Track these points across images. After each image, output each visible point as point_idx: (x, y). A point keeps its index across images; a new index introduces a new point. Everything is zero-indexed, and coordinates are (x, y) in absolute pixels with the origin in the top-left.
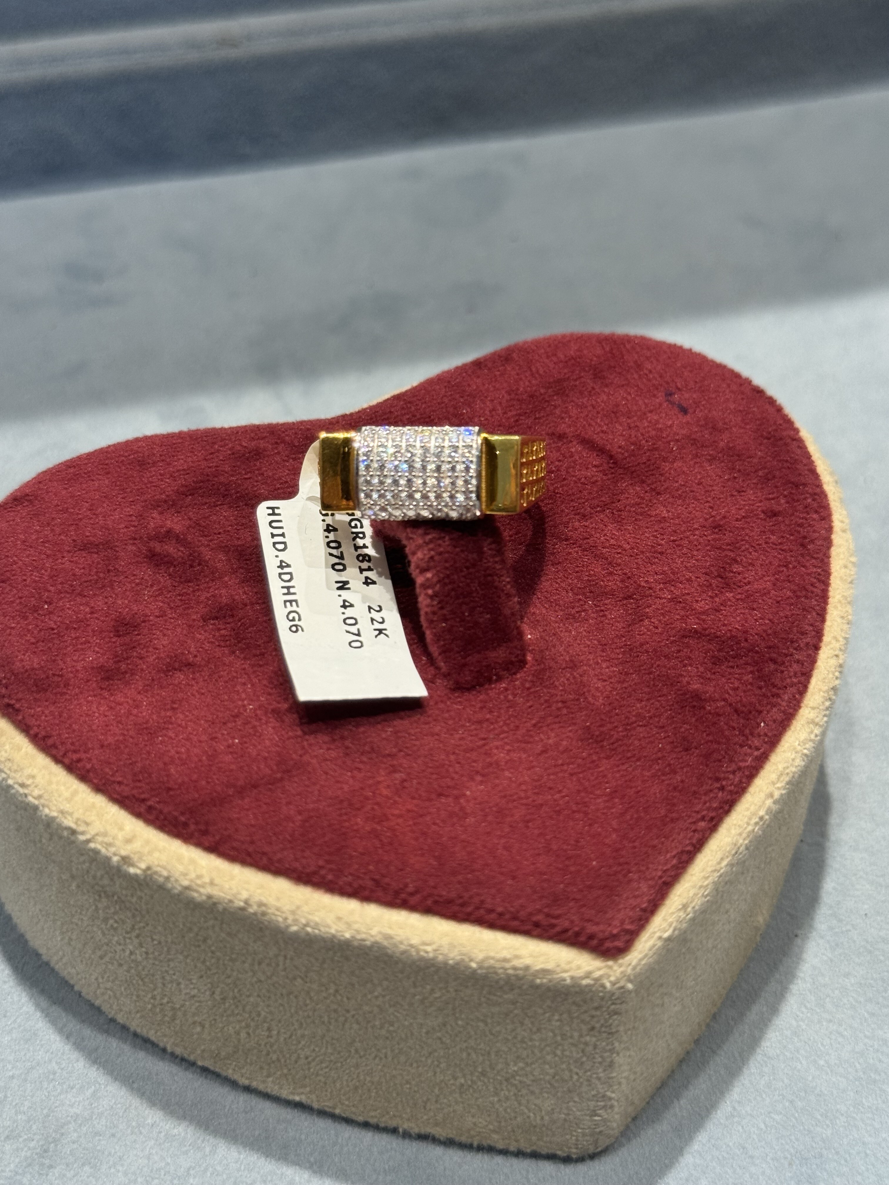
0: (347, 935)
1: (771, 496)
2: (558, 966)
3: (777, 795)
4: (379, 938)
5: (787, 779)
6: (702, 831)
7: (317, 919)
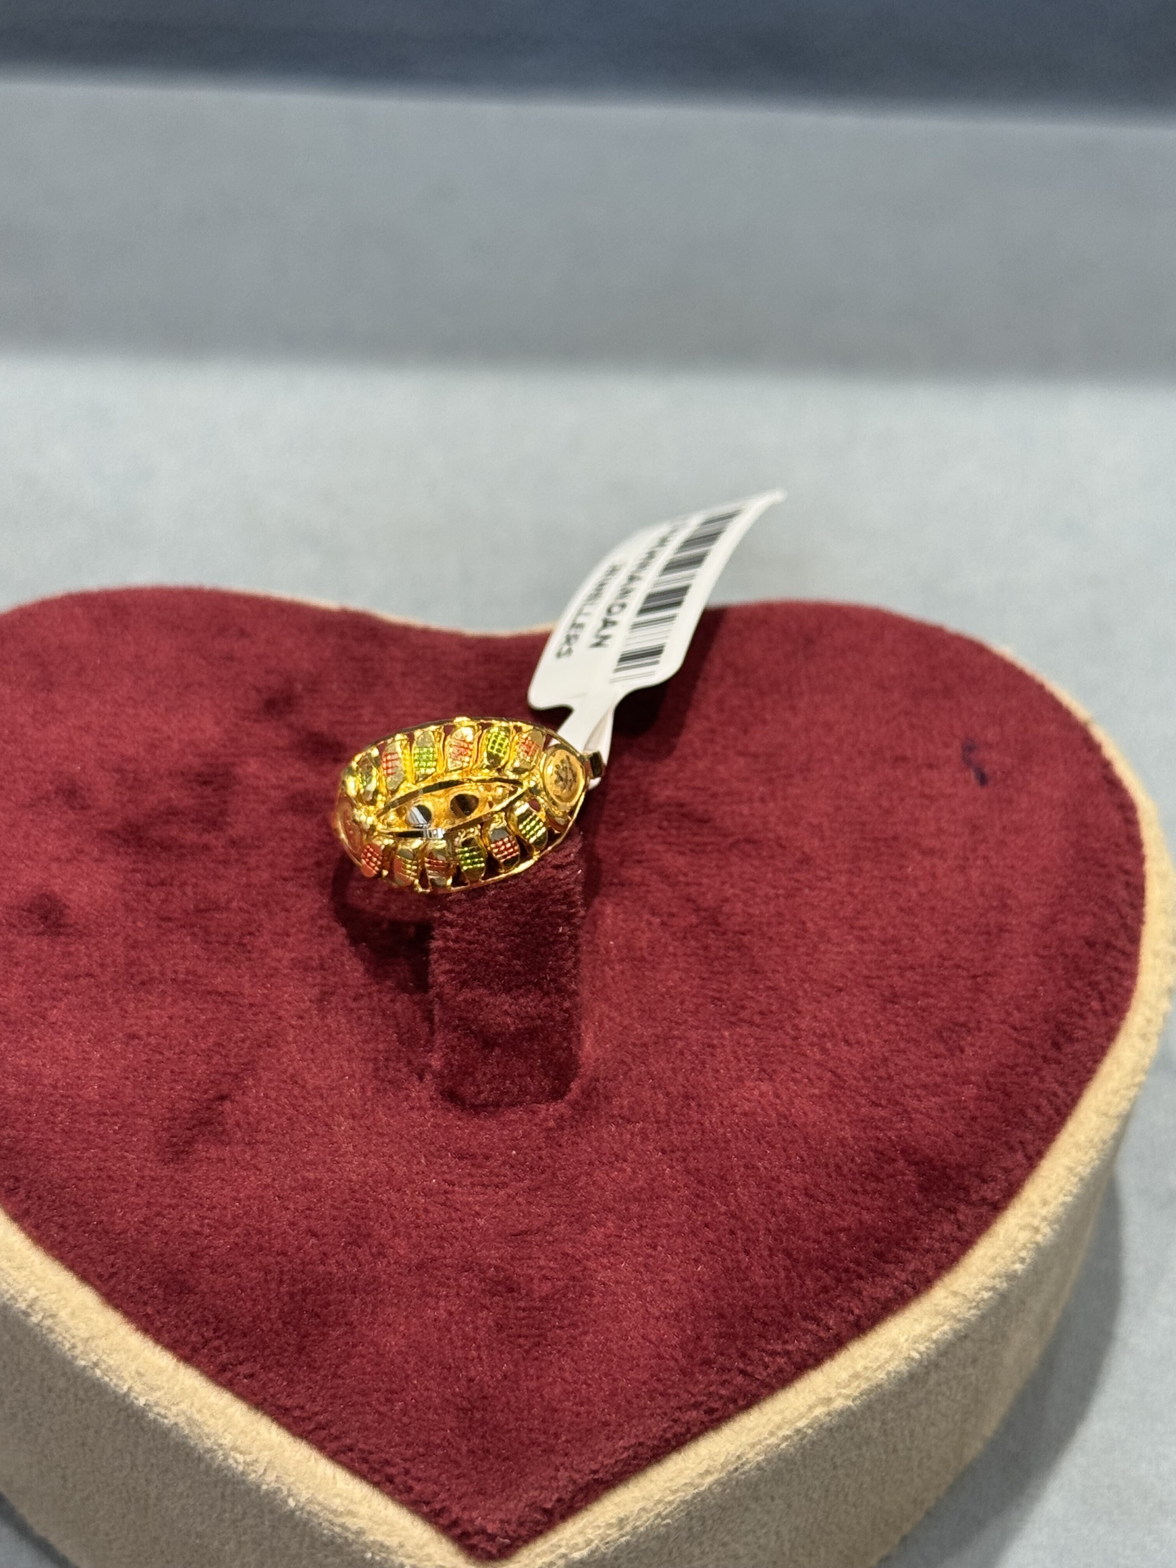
0: (142, 1402)
1: (1042, 952)
2: (401, 1546)
3: (839, 1404)
4: (181, 1421)
5: (865, 1386)
6: (688, 1423)
7: (112, 1362)
